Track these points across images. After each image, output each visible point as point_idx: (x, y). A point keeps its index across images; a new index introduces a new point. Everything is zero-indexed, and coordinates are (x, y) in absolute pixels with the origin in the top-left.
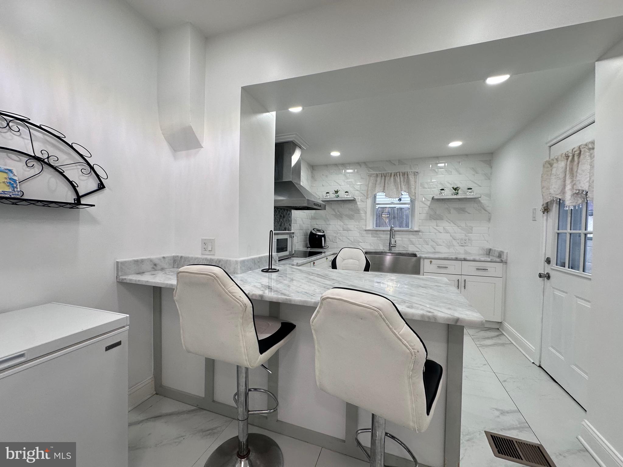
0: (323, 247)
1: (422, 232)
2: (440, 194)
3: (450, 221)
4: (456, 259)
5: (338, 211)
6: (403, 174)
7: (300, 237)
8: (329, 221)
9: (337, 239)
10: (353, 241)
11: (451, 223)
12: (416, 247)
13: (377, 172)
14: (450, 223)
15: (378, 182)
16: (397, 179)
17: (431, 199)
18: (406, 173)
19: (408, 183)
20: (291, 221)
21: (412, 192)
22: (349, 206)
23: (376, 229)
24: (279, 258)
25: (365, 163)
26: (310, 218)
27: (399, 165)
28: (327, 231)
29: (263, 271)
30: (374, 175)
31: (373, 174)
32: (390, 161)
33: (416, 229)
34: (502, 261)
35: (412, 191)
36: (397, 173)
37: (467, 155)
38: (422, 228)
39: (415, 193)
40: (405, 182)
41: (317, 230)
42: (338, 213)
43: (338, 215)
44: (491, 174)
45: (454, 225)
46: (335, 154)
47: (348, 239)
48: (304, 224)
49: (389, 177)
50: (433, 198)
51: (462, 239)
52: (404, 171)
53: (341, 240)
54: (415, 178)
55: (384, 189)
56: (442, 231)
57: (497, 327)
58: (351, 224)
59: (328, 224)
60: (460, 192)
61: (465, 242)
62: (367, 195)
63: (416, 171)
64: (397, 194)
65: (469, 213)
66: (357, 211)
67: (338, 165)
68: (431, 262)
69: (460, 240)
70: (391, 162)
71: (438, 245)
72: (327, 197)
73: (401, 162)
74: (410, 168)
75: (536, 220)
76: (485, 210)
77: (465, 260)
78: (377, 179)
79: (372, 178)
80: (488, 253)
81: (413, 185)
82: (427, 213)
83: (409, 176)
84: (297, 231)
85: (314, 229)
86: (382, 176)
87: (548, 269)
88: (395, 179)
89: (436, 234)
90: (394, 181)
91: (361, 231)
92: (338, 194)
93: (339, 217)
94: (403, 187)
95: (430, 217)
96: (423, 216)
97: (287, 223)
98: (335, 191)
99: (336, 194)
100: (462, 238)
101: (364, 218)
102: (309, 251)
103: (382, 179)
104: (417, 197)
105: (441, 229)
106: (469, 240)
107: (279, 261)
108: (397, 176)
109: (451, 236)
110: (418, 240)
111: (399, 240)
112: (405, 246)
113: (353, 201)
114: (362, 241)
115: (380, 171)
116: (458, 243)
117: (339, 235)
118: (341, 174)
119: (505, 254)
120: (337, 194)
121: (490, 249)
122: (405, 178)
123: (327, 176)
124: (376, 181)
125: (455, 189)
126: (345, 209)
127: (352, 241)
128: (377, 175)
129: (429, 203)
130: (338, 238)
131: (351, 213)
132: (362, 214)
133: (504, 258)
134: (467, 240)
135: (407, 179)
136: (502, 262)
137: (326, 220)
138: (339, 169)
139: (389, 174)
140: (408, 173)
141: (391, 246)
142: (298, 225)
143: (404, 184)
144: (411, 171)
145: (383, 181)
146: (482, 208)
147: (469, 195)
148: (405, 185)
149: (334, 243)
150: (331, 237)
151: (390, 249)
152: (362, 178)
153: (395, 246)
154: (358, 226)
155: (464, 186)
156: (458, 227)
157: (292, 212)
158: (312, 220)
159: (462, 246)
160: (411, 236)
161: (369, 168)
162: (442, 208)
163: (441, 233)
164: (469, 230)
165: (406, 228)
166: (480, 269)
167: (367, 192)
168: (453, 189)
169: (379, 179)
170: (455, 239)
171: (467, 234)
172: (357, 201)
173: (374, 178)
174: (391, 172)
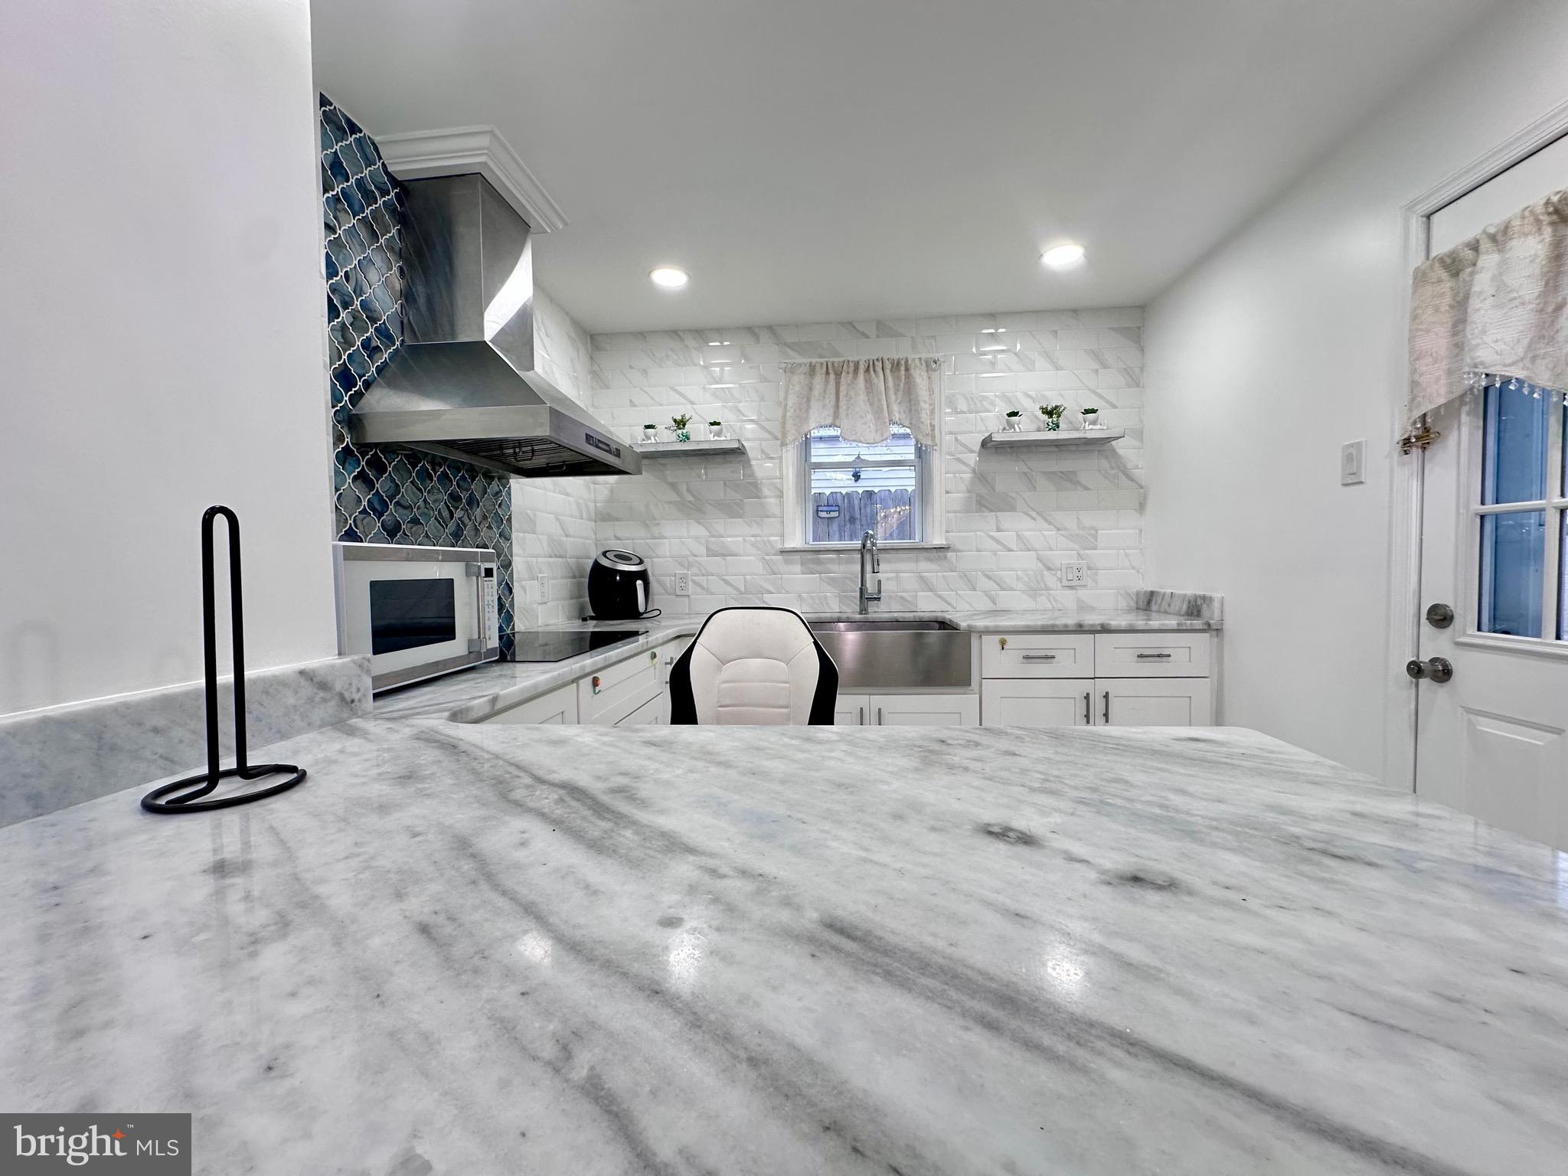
0: (642, 614)
1: (956, 551)
2: (1006, 428)
3: (1034, 514)
4: (1080, 629)
5: (688, 490)
6: (893, 364)
7: (551, 582)
8: (658, 524)
9: (690, 583)
10: (743, 589)
11: (1039, 518)
12: (940, 597)
13: (814, 361)
14: (1035, 519)
15: (816, 392)
16: (875, 381)
17: (977, 447)
18: (903, 362)
19: (908, 392)
20: (509, 520)
21: (922, 423)
22: (723, 471)
23: (817, 547)
24: (376, 680)
25: (771, 328)
26: (594, 516)
27: (878, 336)
28: (654, 559)
30: (803, 369)
31: (800, 365)
32: (850, 325)
33: (938, 541)
34: (1209, 625)
35: (922, 420)
36: (876, 363)
37: (1075, 312)
38: (955, 539)
39: (933, 427)
40: (901, 392)
41: (615, 556)
42: (690, 498)
43: (689, 502)
44: (1142, 369)
45: (1046, 525)
46: (670, 278)
47: (728, 583)
48: (567, 536)
49: (851, 375)
50: (985, 444)
51: (1069, 567)
52: (896, 357)
53: (703, 588)
54: (929, 377)
55: (836, 415)
56: (1013, 546)
58: (736, 534)
59: (657, 535)
60: (1063, 419)
61: (1079, 574)
62: (784, 435)
63: (936, 356)
64: (877, 431)
65: (1087, 489)
66: (753, 489)
67: (681, 334)
68: (1003, 643)
69: (1063, 570)
70: (854, 327)
71: (1003, 589)
72: (649, 442)
73: (885, 327)
74: (914, 347)
75: (1361, 483)
76: (1132, 480)
77: (1105, 629)
78: (812, 384)
79: (796, 379)
80: (1142, 604)
81: (925, 402)
82: (969, 491)
83: (912, 372)
84: (540, 559)
85: (604, 554)
86: (827, 373)
87: (1435, 645)
88: (868, 381)
89: (995, 554)
90: (866, 388)
91: (767, 555)
92: (684, 431)
93: (693, 509)
94: (896, 409)
95: (977, 502)
96: (958, 497)
97: (490, 527)
98: (675, 421)
99: (680, 432)
100: (1069, 564)
101: (776, 511)
102: (592, 633)
103: (827, 381)
104: (937, 441)
105: (1009, 537)
106: (1089, 568)
107: (377, 696)
108: (874, 371)
109: (1039, 559)
110: (944, 577)
111: (888, 579)
112: (909, 599)
113: (735, 454)
114: (771, 588)
115: (821, 356)
116: (1060, 580)
117: (694, 570)
118: (692, 364)
119: (1216, 605)
120: (680, 429)
121: (1152, 593)
122: (900, 380)
123: (645, 372)
124: (811, 388)
125: (1049, 413)
126: (712, 484)
127: (739, 591)
128: (812, 370)
129: (973, 459)
130: (693, 581)
131: (733, 495)
132: (768, 500)
133: (1212, 614)
134: (1085, 568)
135: (906, 383)
136: (1208, 628)
137: (648, 521)
138: (686, 346)
139: (851, 364)
140: (910, 362)
141: (866, 598)
142: (544, 538)
143: (897, 396)
144: (918, 356)
145: (831, 388)
146: (1122, 471)
147: (1092, 432)
148: (900, 403)
149: (680, 599)
150: (667, 580)
151: (863, 610)
152: (764, 379)
153: (879, 599)
154: (758, 538)
155: (1072, 403)
156: (1058, 530)
157: (510, 488)
158: (599, 523)
159: (1071, 588)
160: (924, 565)
161: (786, 344)
162: (1007, 474)
163: (1010, 550)
164: (1088, 540)
165: (906, 543)
166: (1147, 656)
167: (784, 423)
168: (1043, 413)
169: (819, 380)
170: (1049, 569)
171: (1082, 552)
172: (751, 453)
173: (803, 376)
174: (856, 359)
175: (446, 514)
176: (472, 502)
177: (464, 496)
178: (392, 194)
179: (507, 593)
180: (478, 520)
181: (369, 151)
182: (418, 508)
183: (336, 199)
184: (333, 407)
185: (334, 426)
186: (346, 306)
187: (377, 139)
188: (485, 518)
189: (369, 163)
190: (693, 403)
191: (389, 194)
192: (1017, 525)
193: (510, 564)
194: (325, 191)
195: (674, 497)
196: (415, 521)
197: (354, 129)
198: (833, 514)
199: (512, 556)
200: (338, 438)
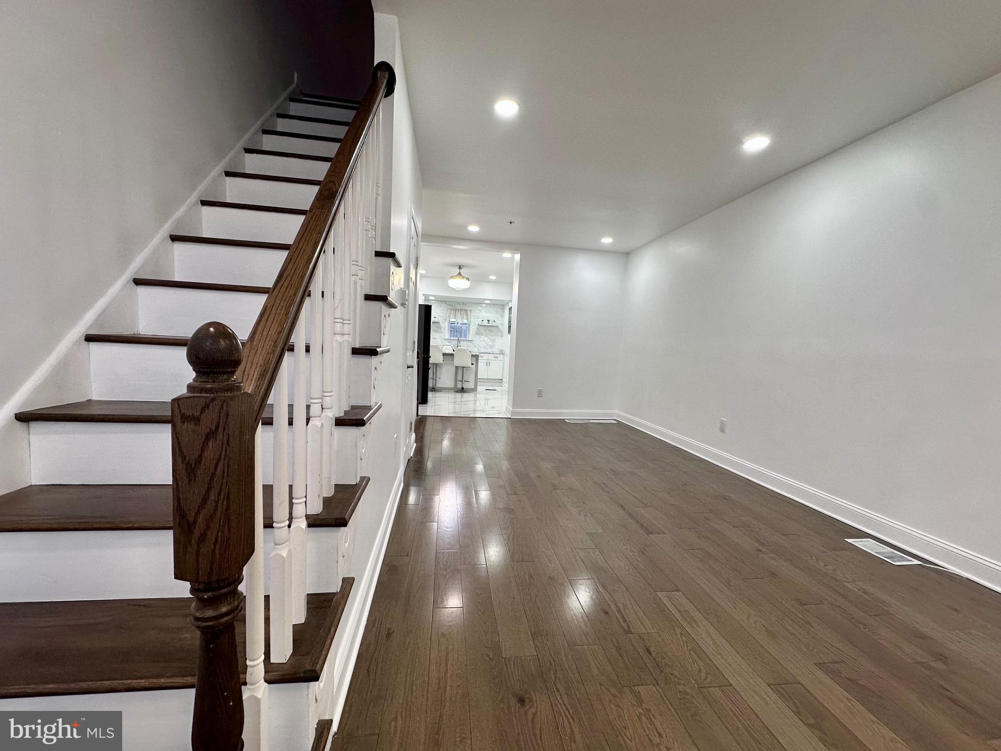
2: (481, 322)
4: (486, 353)
25: (445, 301)
32: (458, 302)
33: (471, 339)
35: (469, 319)
36: (462, 310)
37: (494, 304)
40: (465, 313)
44: (503, 315)
45: (487, 338)
49: (458, 311)
50: (478, 324)
55: (455, 317)
57: (501, 381)
58: (437, 335)
60: (490, 322)
61: (492, 346)
62: (446, 320)
65: (494, 333)
66: (440, 328)
71: (480, 348)
73: (464, 304)
74: (468, 307)
77: (490, 353)
79: (449, 310)
81: (469, 316)
88: (460, 312)
91: (442, 339)
94: (465, 317)
95: (477, 333)
96: (474, 333)
100: (491, 344)
103: (454, 311)
104: (471, 322)
109: (486, 343)
113: (439, 322)
115: (453, 307)
116: (489, 347)
121: (501, 350)
124: (451, 312)
125: (488, 321)
128: (451, 309)
129: (476, 326)
131: (436, 329)
132: (443, 330)
136: (503, 354)
140: (467, 310)
146: (499, 330)
147: (494, 324)
148: (465, 315)
152: (443, 310)
154: (440, 336)
155: (491, 320)
160: (468, 343)
161: (447, 304)
162: (482, 330)
164: (494, 341)
165: (465, 339)
170: (487, 345)
174: (459, 309)
192: (483, 337)
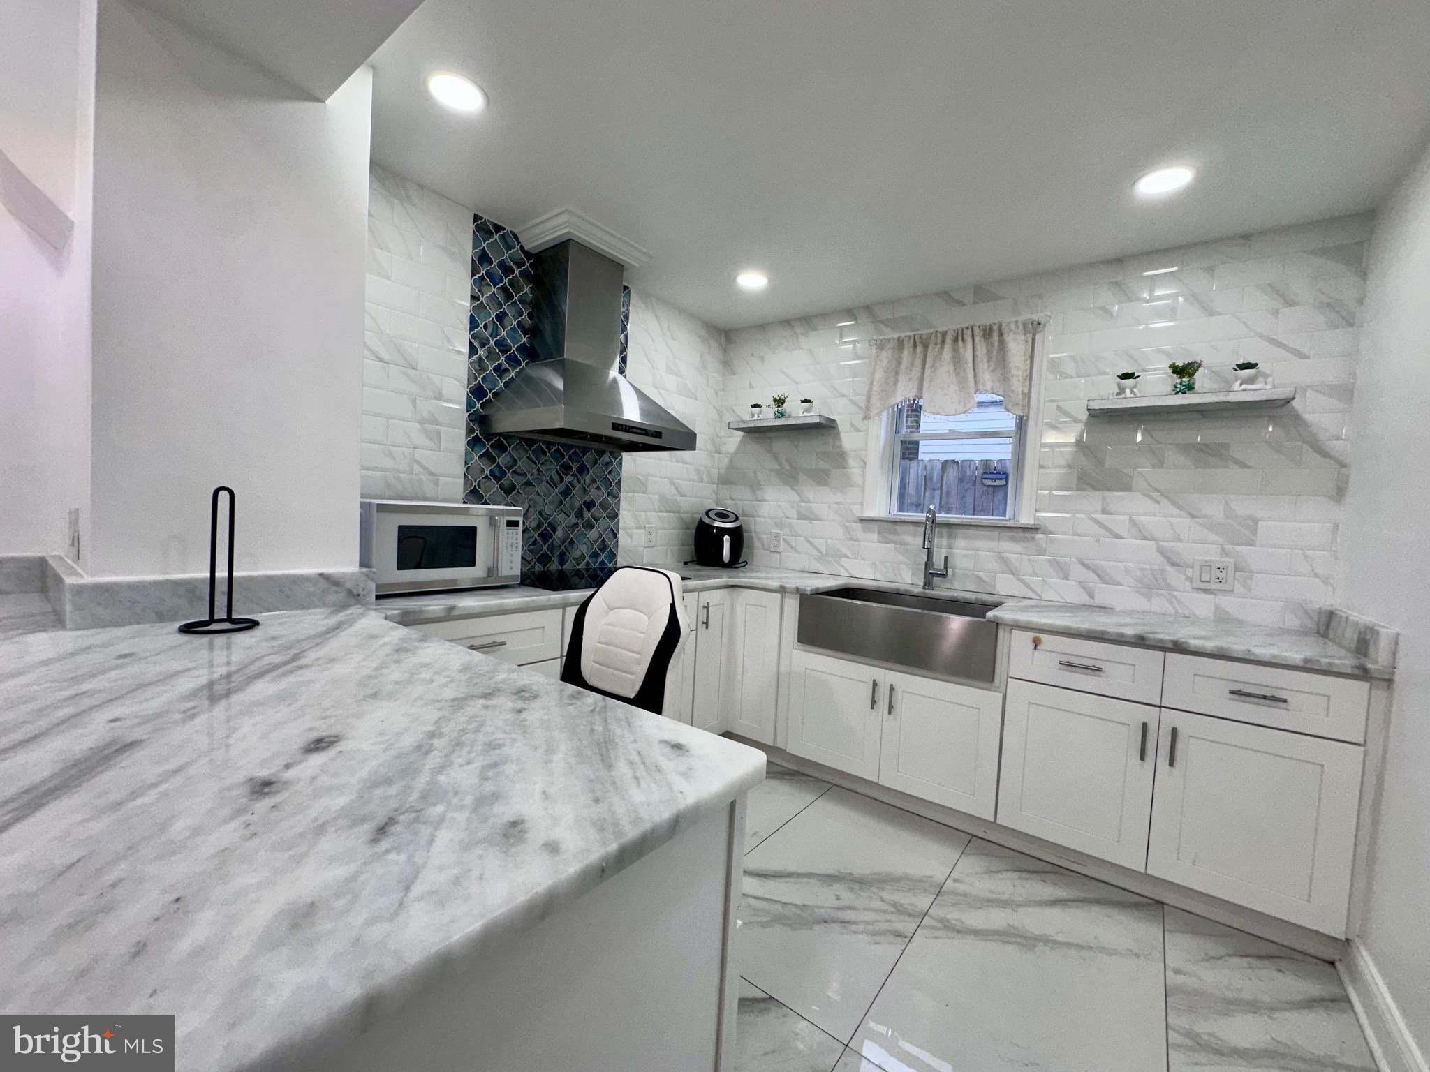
1: (1047, 532)
2: (1119, 394)
3: (1156, 495)
4: (1140, 642)
5: (787, 460)
6: (985, 331)
7: (660, 531)
8: (761, 489)
9: (782, 542)
10: (824, 552)
11: (1165, 502)
12: (1022, 581)
13: (903, 335)
14: (1158, 503)
15: (903, 367)
16: (962, 350)
17: (1084, 416)
18: (995, 328)
19: (1000, 359)
21: (1013, 391)
22: (818, 443)
23: (897, 518)
25: (868, 308)
26: (716, 480)
27: (975, 303)
28: (754, 518)
29: (187, 629)
30: (892, 344)
31: (889, 340)
32: (946, 295)
33: (1025, 520)
34: (1365, 670)
35: (1013, 388)
36: (965, 331)
38: (1047, 519)
39: (1028, 396)
40: (994, 359)
41: (717, 515)
42: (787, 467)
43: (787, 470)
44: (1361, 300)
45: (1175, 511)
46: (752, 281)
47: (813, 545)
48: (682, 496)
49: (939, 346)
50: (1089, 410)
51: (1206, 565)
52: (988, 322)
53: (792, 547)
54: (1027, 341)
55: (921, 387)
56: (1123, 532)
57: (1329, 954)
58: (822, 500)
59: (760, 498)
60: (1201, 378)
61: (1221, 575)
62: (868, 409)
63: (1035, 317)
64: (960, 402)
65: (1244, 466)
66: (840, 458)
67: (790, 322)
68: (1037, 642)
69: (1197, 567)
70: (950, 296)
71: (1105, 582)
72: (753, 418)
73: (982, 293)
76: (1323, 454)
77: (1179, 648)
78: (900, 357)
79: (884, 353)
80: (1323, 628)
81: (1017, 368)
82: (1070, 466)
83: (1005, 337)
84: (650, 514)
85: (707, 513)
86: (915, 346)
88: (955, 350)
89: (1098, 541)
90: (953, 358)
91: (848, 521)
92: (782, 408)
93: (790, 477)
94: (984, 376)
95: (1079, 479)
96: (1054, 474)
98: (775, 400)
99: (778, 409)
100: (1206, 561)
101: (859, 480)
103: (914, 354)
104: (1036, 409)
105: (1119, 522)
106: (1237, 569)
108: (963, 339)
109: (1161, 551)
110: (1029, 560)
111: (965, 556)
113: (826, 428)
114: (849, 554)
115: (911, 330)
116: (1190, 580)
117: (786, 531)
118: (801, 348)
120: (779, 406)
122: (992, 345)
124: (899, 362)
125: (1179, 371)
126: (807, 454)
127: (822, 553)
128: (900, 343)
129: (1076, 429)
130: (784, 540)
131: (823, 465)
132: (853, 470)
133: (1379, 659)
134: (1231, 570)
135: (1000, 350)
136: (1365, 674)
137: (755, 486)
138: (796, 333)
139: (939, 335)
140: (1004, 325)
141: (931, 574)
142: (655, 497)
143: (989, 366)
144: (1017, 319)
145: (918, 362)
146: (1308, 443)
147: (1241, 393)
148: (993, 371)
149: (773, 555)
150: (764, 537)
151: (928, 585)
153: (944, 576)
154: (842, 506)
155: (1221, 356)
156: (1193, 516)
157: (621, 459)
158: (721, 486)
159: (1206, 591)
160: (1007, 546)
161: (881, 322)
163: (1118, 536)
164: (1247, 531)
165: (996, 520)
166: (1250, 695)
167: (868, 399)
168: (1174, 372)
169: (906, 355)
170: (1173, 564)
171: (1228, 547)
172: (841, 426)
173: (890, 352)
174: (945, 329)
175: (556, 478)
176: (582, 469)
177: (575, 466)
178: (527, 264)
179: (611, 536)
180: (587, 481)
181: (510, 240)
182: (532, 475)
183: (482, 278)
184: (468, 411)
185: (468, 424)
186: (483, 345)
187: (516, 231)
188: (594, 481)
189: (509, 248)
190: (797, 383)
191: (524, 264)
192: (1132, 508)
193: (616, 515)
194: (473, 275)
195: (777, 467)
196: (529, 484)
197: (498, 228)
198: (998, 483)
199: (619, 510)
200: (470, 431)
